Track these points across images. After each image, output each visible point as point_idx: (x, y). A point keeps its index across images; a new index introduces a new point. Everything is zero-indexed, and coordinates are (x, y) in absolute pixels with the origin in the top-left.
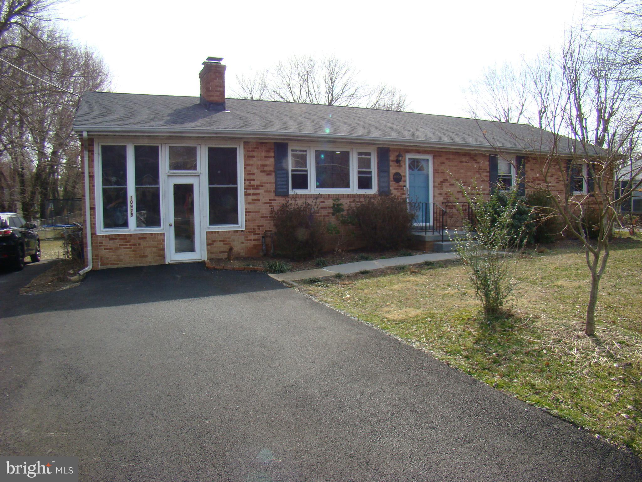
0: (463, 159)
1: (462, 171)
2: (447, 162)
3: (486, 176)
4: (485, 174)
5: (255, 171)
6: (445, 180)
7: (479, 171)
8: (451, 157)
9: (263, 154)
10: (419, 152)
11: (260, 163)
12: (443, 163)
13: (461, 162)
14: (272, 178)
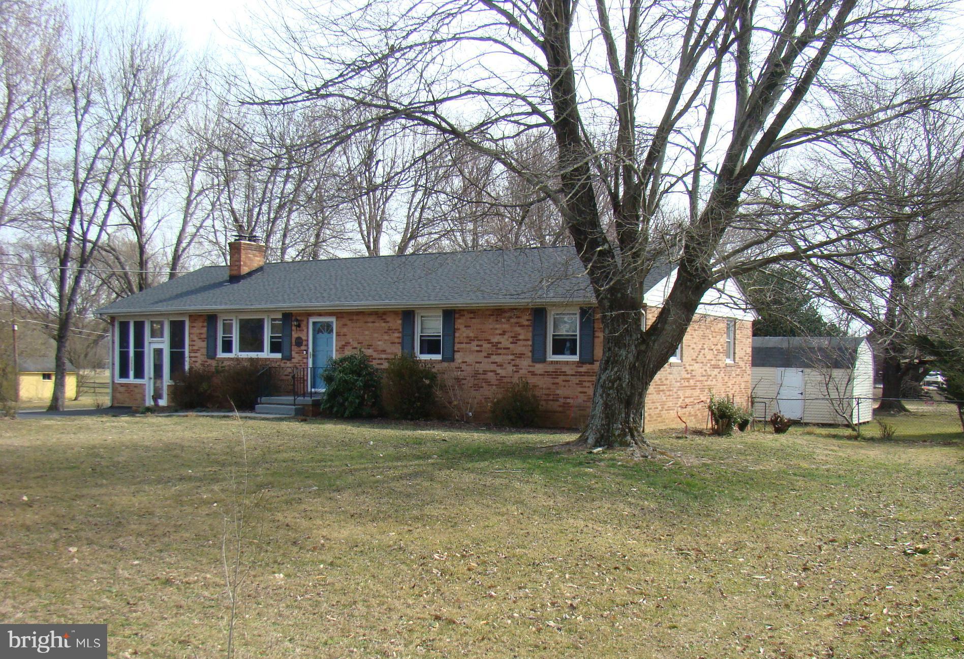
0: (370, 320)
1: (367, 333)
2: (349, 323)
3: (398, 338)
4: (397, 335)
5: (195, 338)
6: (347, 344)
7: (389, 330)
8: (355, 318)
9: (201, 324)
10: (320, 314)
11: (198, 331)
12: (346, 325)
13: (366, 322)
14: (204, 344)
